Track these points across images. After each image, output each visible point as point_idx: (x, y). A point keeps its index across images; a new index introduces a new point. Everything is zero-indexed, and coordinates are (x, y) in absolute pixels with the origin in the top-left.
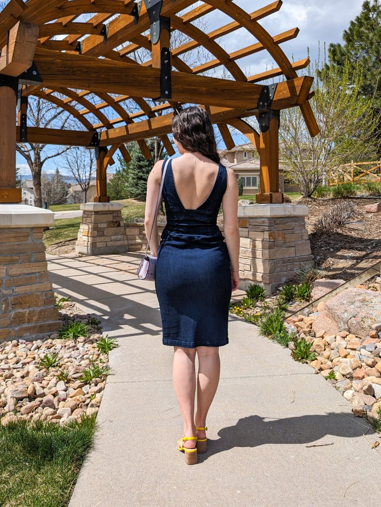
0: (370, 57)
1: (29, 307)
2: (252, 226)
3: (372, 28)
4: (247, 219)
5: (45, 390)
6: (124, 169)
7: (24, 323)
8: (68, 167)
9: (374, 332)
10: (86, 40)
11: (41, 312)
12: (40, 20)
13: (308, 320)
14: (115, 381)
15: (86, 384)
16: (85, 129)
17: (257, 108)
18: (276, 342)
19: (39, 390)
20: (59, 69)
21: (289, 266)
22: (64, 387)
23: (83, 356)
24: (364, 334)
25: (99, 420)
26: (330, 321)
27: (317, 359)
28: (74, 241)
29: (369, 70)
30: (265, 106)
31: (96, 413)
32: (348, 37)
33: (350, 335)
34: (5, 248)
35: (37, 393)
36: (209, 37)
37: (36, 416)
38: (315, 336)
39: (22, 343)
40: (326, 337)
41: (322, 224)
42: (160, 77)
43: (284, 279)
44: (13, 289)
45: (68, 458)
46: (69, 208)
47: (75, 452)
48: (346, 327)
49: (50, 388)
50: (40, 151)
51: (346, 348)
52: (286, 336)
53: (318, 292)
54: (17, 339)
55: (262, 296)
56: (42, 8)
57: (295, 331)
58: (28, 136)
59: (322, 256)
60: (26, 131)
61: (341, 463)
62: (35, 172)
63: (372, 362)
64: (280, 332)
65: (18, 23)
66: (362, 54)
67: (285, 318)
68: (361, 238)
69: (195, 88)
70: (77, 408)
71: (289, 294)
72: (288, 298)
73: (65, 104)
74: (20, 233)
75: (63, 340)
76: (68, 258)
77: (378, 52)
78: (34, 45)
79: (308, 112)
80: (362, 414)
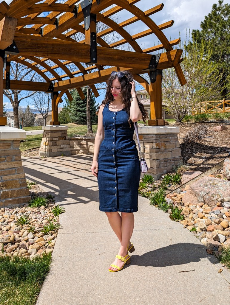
0: (217, 38)
1: (11, 188)
2: (146, 139)
3: (218, 20)
4: (143, 135)
5: (21, 238)
6: (68, 105)
7: (8, 198)
8: (35, 104)
9: (219, 203)
10: (46, 28)
11: (18, 191)
12: (18, 16)
13: (179, 196)
14: (63, 232)
15: (46, 234)
16: (45, 81)
17: (149, 68)
18: (160, 209)
19: (17, 238)
20: (29, 45)
21: (168, 163)
22: (32, 236)
23: (44, 217)
24: (213, 204)
25: (53, 256)
26: (193, 196)
27: (185, 219)
28: (39, 149)
29: (216, 45)
30: (153, 67)
31: (52, 252)
32: (204, 26)
33: (205, 205)
35: (16, 240)
36: (119, 26)
37: (15, 254)
38: (183, 206)
39: (7, 210)
40: (190, 206)
41: (188, 138)
42: (90, 50)
43: (165, 171)
44: (1, 178)
45: (35, 279)
46: (35, 129)
47: (39, 275)
48: (203, 200)
49: (24, 237)
50: (18, 94)
51: (202, 213)
52: (166, 206)
53: (186, 179)
54: (4, 207)
55: (152, 181)
56: (19, 8)
57: (172, 202)
58: (10, 85)
59: (188, 157)
60: (9, 83)
61: (199, 282)
62: (15, 107)
63: (218, 221)
64: (163, 203)
65: (5, 17)
66: (212, 36)
67: (165, 195)
68: (211, 147)
69: (111, 56)
70: (40, 249)
71: (168, 180)
72: (168, 183)
73: (33, 66)
74: (6, 143)
75: (31, 208)
76: (34, 158)
77: (221, 35)
78: (14, 31)
79: (180, 71)
80: (212, 252)
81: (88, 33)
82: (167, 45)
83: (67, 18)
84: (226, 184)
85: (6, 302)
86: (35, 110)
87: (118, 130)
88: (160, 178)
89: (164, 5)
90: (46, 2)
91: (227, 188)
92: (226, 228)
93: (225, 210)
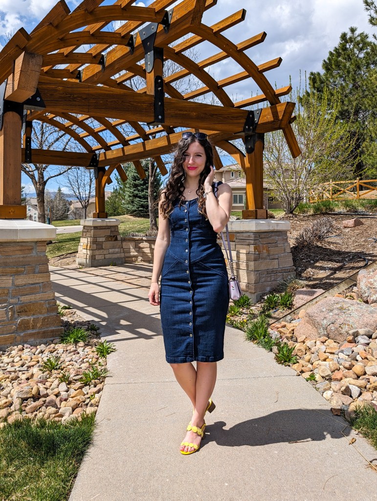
0: (347, 85)
1: (34, 314)
2: (238, 240)
3: (349, 58)
4: (235, 234)
5: (49, 391)
6: (121, 188)
7: (28, 329)
8: (70, 185)
9: (351, 338)
10: (87, 70)
11: (44, 319)
12: (44, 51)
13: (290, 326)
14: (113, 382)
15: (86, 385)
16: (85, 151)
17: (244, 131)
18: (261, 347)
19: (43, 391)
20: (61, 95)
21: (273, 277)
22: (66, 388)
23: (83, 359)
24: (342, 339)
25: (98, 418)
26: (310, 327)
27: (298, 362)
28: (75, 254)
29: (346, 96)
30: (250, 129)
31: (95, 412)
32: (327, 66)
33: (329, 340)
34: (11, 260)
35: (41, 394)
36: (199, 66)
37: (40, 415)
38: (296, 341)
39: (27, 348)
40: (307, 342)
41: (303, 238)
42: (154, 103)
43: (268, 289)
44: (19, 298)
45: (69, 453)
46: (70, 224)
47: (76, 448)
48: (326, 333)
49: (53, 389)
50: (44, 171)
51: (325, 352)
52: (270, 341)
53: (299, 300)
54: (23, 344)
55: (248, 304)
56: (45, 39)
58: (32, 157)
59: (303, 267)
60: (30, 153)
61: (321, 458)
62: (39, 190)
63: (350, 365)
64: (264, 337)
65: (23, 53)
66: (340, 81)
67: (269, 325)
68: (339, 251)
69: (186, 113)
70: (77, 407)
71: (273, 303)
72: (272, 306)
73: (66, 128)
74: (26, 246)
75: (64, 345)
76: (69, 269)
77: (354, 80)
78: (38, 74)
79: (291, 135)
80: (340, 413)
81: (151, 77)
82: (272, 97)
83: (119, 55)
84: (362, 308)
85: (25, 488)
87: (194, 230)
88: (260, 299)
89: (266, 34)
90: (87, 30)
91: (362, 315)
92: (361, 375)
93: (359, 348)
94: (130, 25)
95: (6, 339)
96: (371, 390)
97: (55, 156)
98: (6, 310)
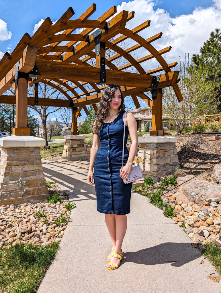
0: (214, 61)
1: (33, 187)
2: (147, 148)
3: (215, 46)
4: (146, 144)
5: (37, 229)
6: (89, 119)
7: (30, 195)
8: (62, 117)
9: (207, 203)
10: (66, 55)
11: (39, 189)
13: (174, 196)
14: (72, 225)
15: (57, 226)
16: (67, 99)
17: (151, 87)
18: (156, 207)
19: (34, 229)
20: (49, 69)
21: (167, 168)
22: (46, 227)
23: (58, 212)
24: (202, 203)
25: (61, 245)
26: (185, 196)
27: (176, 216)
28: (62, 154)
29: (213, 67)
30: (154, 86)
31: (60, 241)
32: (203, 51)
33: (195, 204)
34: (21, 157)
35: (33, 230)
36: (126, 52)
37: (30, 242)
38: (177, 204)
39: (29, 205)
40: (182, 205)
41: (185, 146)
42: (100, 72)
43: (164, 175)
44: (25, 178)
45: (42, 263)
46: (62, 138)
47: (46, 261)
48: (193, 200)
49: (39, 228)
50: (46, 109)
51: (192, 211)
52: (162, 204)
53: (181, 181)
54: (27, 203)
55: (152, 183)
56: (40, 39)
57: (167, 201)
58: (38, 102)
59: (184, 163)
60: (37, 100)
61: (182, 271)
62: (44, 120)
63: (205, 219)
64: (159, 202)
65: (27, 46)
66: (210, 59)
67: (162, 194)
68: (205, 154)
69: (118, 77)
70: (51, 238)
71: (166, 182)
72: (165, 184)
73: (57, 86)
74: (29, 150)
75: (49, 204)
76: (58, 162)
77: (218, 58)
78: (35, 57)
79: (177, 89)
80: (197, 246)
81: (99, 58)
82: (166, 68)
83: (82, 46)
84: (214, 186)
85: (15, 282)
86: (61, 122)
87: (112, 140)
88: (159, 180)
89: (162, 34)
90: (64, 33)
91: (214, 190)
92: (211, 225)
93: (211, 209)
94: (87, 30)
95: (18, 200)
96: (215, 233)
97: (51, 102)
98: (18, 184)
